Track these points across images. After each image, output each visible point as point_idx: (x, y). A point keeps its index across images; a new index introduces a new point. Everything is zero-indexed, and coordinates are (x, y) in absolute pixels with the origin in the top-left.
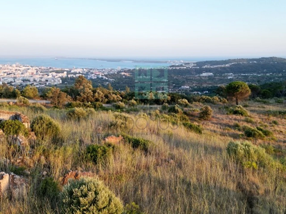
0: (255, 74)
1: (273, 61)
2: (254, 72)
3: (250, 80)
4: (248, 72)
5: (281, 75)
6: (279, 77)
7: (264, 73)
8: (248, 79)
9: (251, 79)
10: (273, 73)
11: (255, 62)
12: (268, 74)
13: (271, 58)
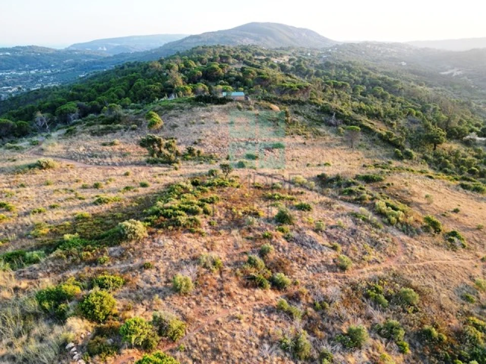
0: (14, 73)
1: (33, 52)
2: (12, 68)
3: (8, 83)
4: (3, 69)
5: (49, 72)
6: (48, 75)
7: (27, 70)
8: (5, 81)
9: (10, 80)
10: (39, 70)
11: (9, 54)
12: (33, 72)
13: (30, 47)
